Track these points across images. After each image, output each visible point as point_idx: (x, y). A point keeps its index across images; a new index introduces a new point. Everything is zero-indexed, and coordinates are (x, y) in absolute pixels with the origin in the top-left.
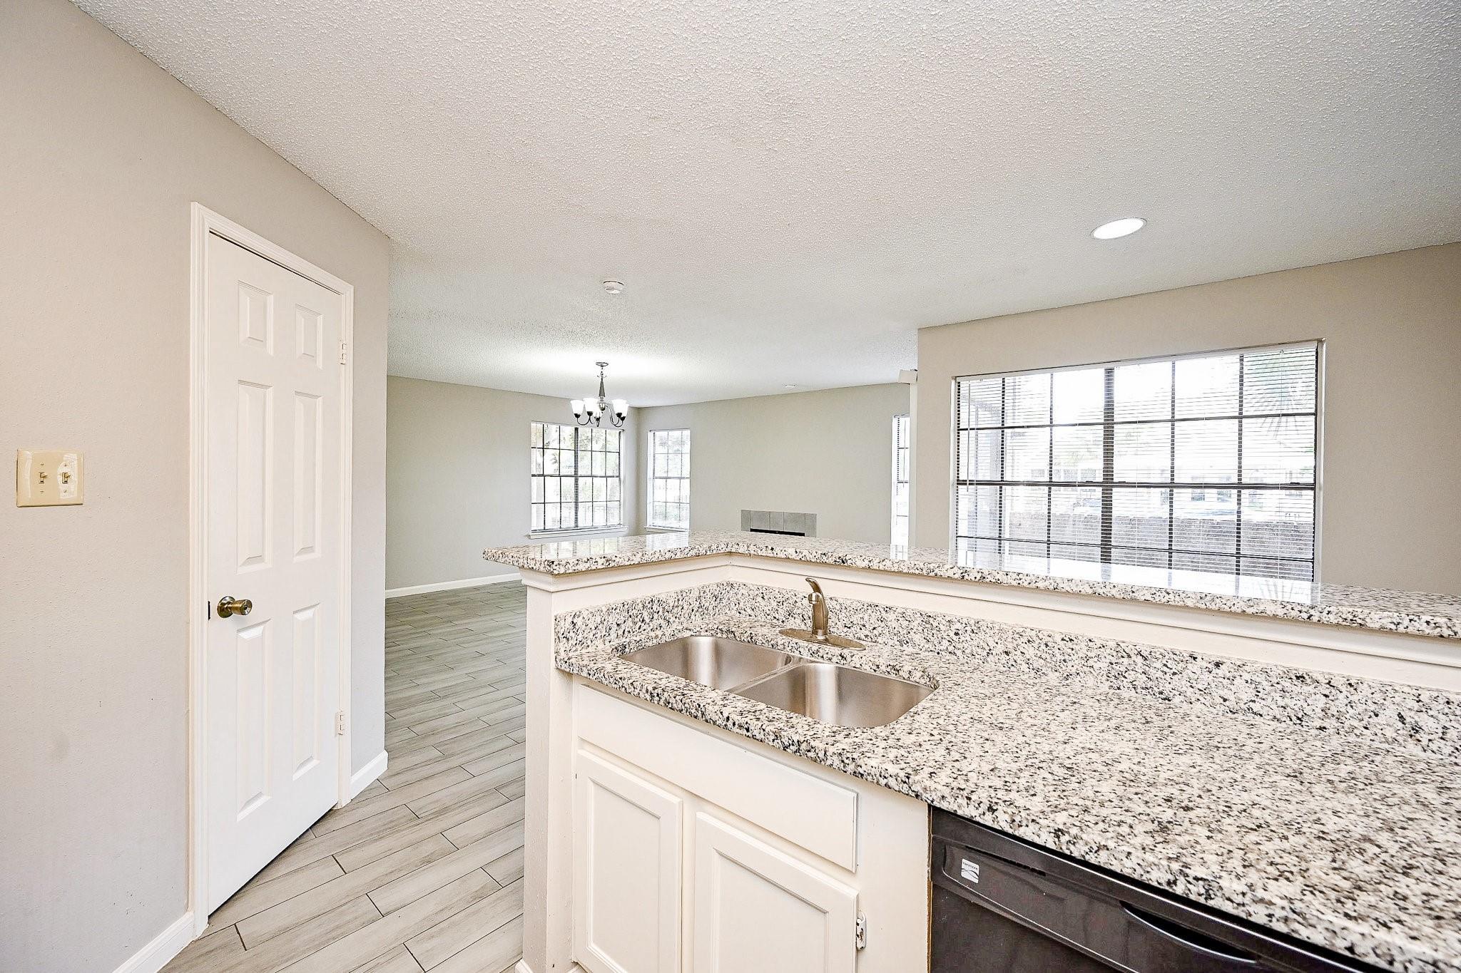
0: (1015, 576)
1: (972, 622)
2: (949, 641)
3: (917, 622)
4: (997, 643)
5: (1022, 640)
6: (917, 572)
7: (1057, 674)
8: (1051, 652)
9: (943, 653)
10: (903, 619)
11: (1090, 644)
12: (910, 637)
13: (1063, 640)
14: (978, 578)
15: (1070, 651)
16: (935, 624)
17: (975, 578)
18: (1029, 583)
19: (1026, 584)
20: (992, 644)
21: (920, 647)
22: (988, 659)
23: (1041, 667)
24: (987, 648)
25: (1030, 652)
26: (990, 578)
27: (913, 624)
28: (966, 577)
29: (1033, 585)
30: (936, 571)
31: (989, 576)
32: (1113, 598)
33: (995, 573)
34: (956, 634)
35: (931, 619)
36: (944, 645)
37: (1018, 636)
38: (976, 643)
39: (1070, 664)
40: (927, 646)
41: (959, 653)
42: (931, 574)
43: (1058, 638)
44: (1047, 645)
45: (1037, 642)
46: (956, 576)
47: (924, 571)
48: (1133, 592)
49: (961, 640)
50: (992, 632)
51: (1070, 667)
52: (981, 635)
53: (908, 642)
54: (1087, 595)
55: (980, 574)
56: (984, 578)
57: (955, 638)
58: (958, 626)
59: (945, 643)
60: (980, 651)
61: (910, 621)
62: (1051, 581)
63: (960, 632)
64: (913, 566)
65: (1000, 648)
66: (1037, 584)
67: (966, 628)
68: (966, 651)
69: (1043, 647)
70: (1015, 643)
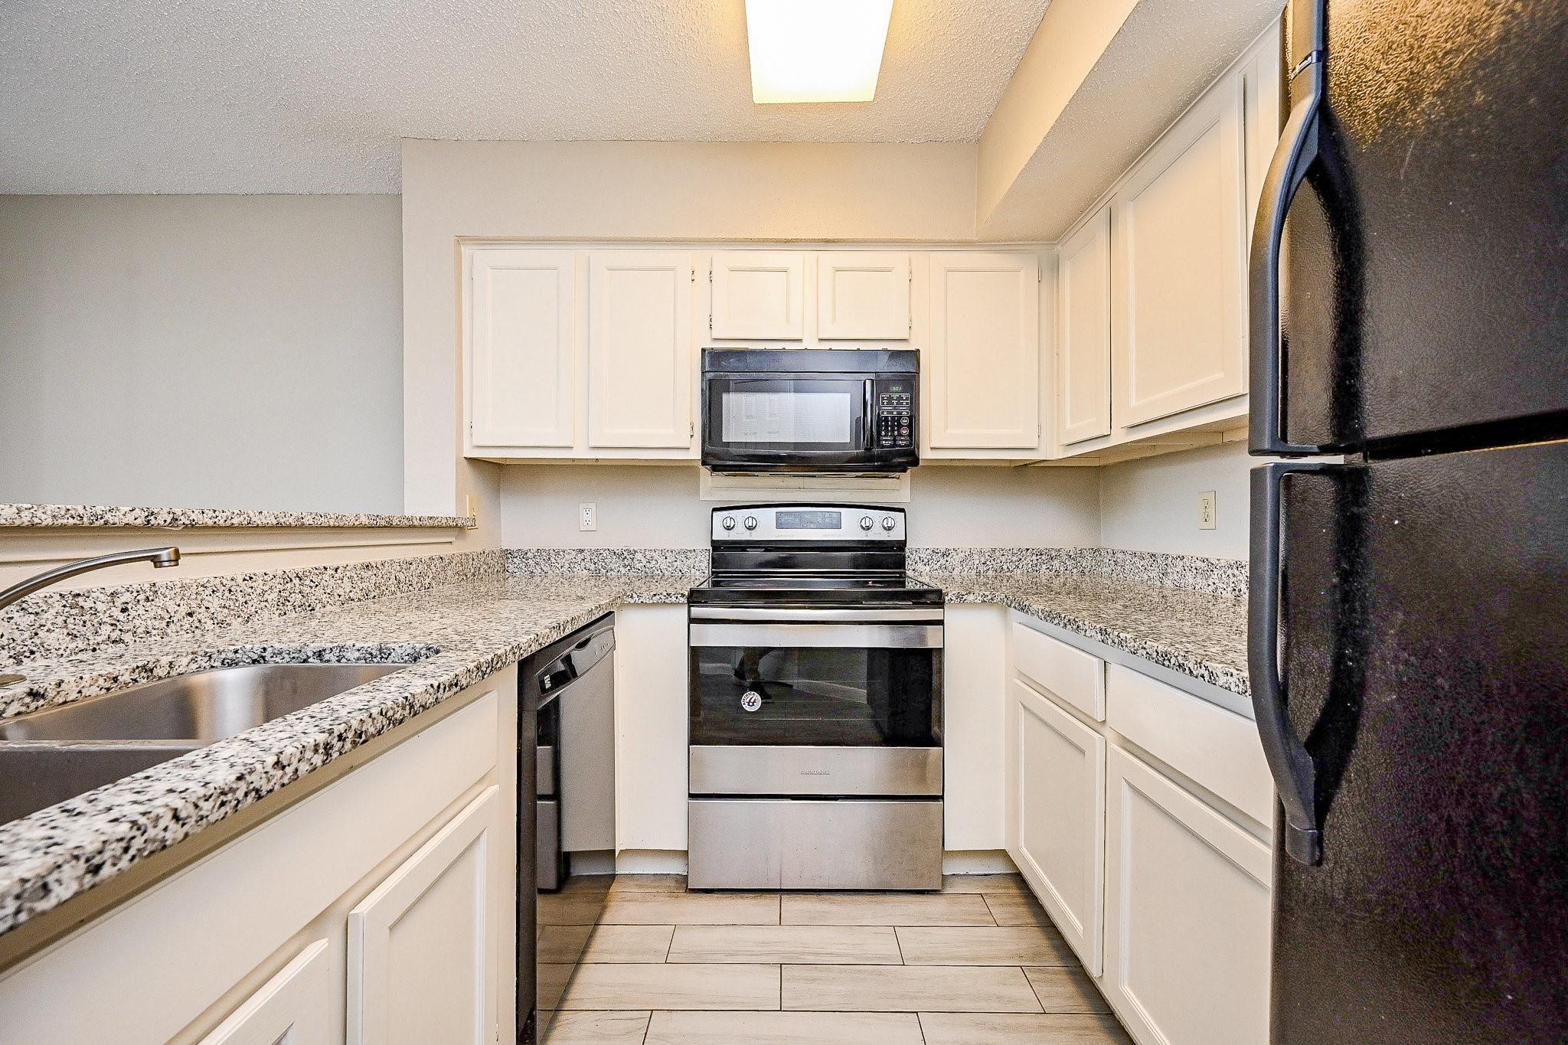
0: (211, 514)
1: (146, 587)
2: (112, 625)
3: (52, 611)
4: (179, 606)
5: (207, 592)
6: (71, 521)
7: (240, 620)
8: (234, 597)
9: (103, 646)
10: (22, 613)
11: (266, 577)
12: (38, 642)
13: (245, 580)
14: (169, 521)
15: (250, 590)
16: (87, 605)
17: (165, 521)
18: (226, 521)
19: (222, 523)
20: (172, 608)
21: (61, 652)
22: (169, 631)
23: (226, 617)
24: (167, 616)
25: (215, 604)
26: (184, 520)
27: (45, 616)
28: (153, 522)
29: (229, 523)
30: (108, 517)
31: (182, 518)
32: (290, 526)
33: (189, 513)
34: (124, 610)
35: (80, 599)
36: (103, 633)
37: (202, 588)
38: (152, 614)
39: (250, 603)
40: (73, 645)
41: (127, 637)
42: (97, 524)
43: (240, 581)
44: (230, 591)
45: (221, 591)
46: (139, 522)
47: (85, 519)
48: (303, 518)
49: (130, 618)
50: (173, 592)
51: (250, 608)
52: (159, 602)
53: (32, 653)
54: (272, 527)
55: (171, 515)
56: (177, 520)
57: (122, 617)
58: (127, 597)
59: (106, 630)
60: (157, 623)
61: (37, 613)
62: (245, 516)
63: (129, 607)
64: (63, 513)
65: (183, 610)
66: (233, 521)
67: (138, 598)
68: (139, 631)
69: (227, 593)
70: (199, 598)
